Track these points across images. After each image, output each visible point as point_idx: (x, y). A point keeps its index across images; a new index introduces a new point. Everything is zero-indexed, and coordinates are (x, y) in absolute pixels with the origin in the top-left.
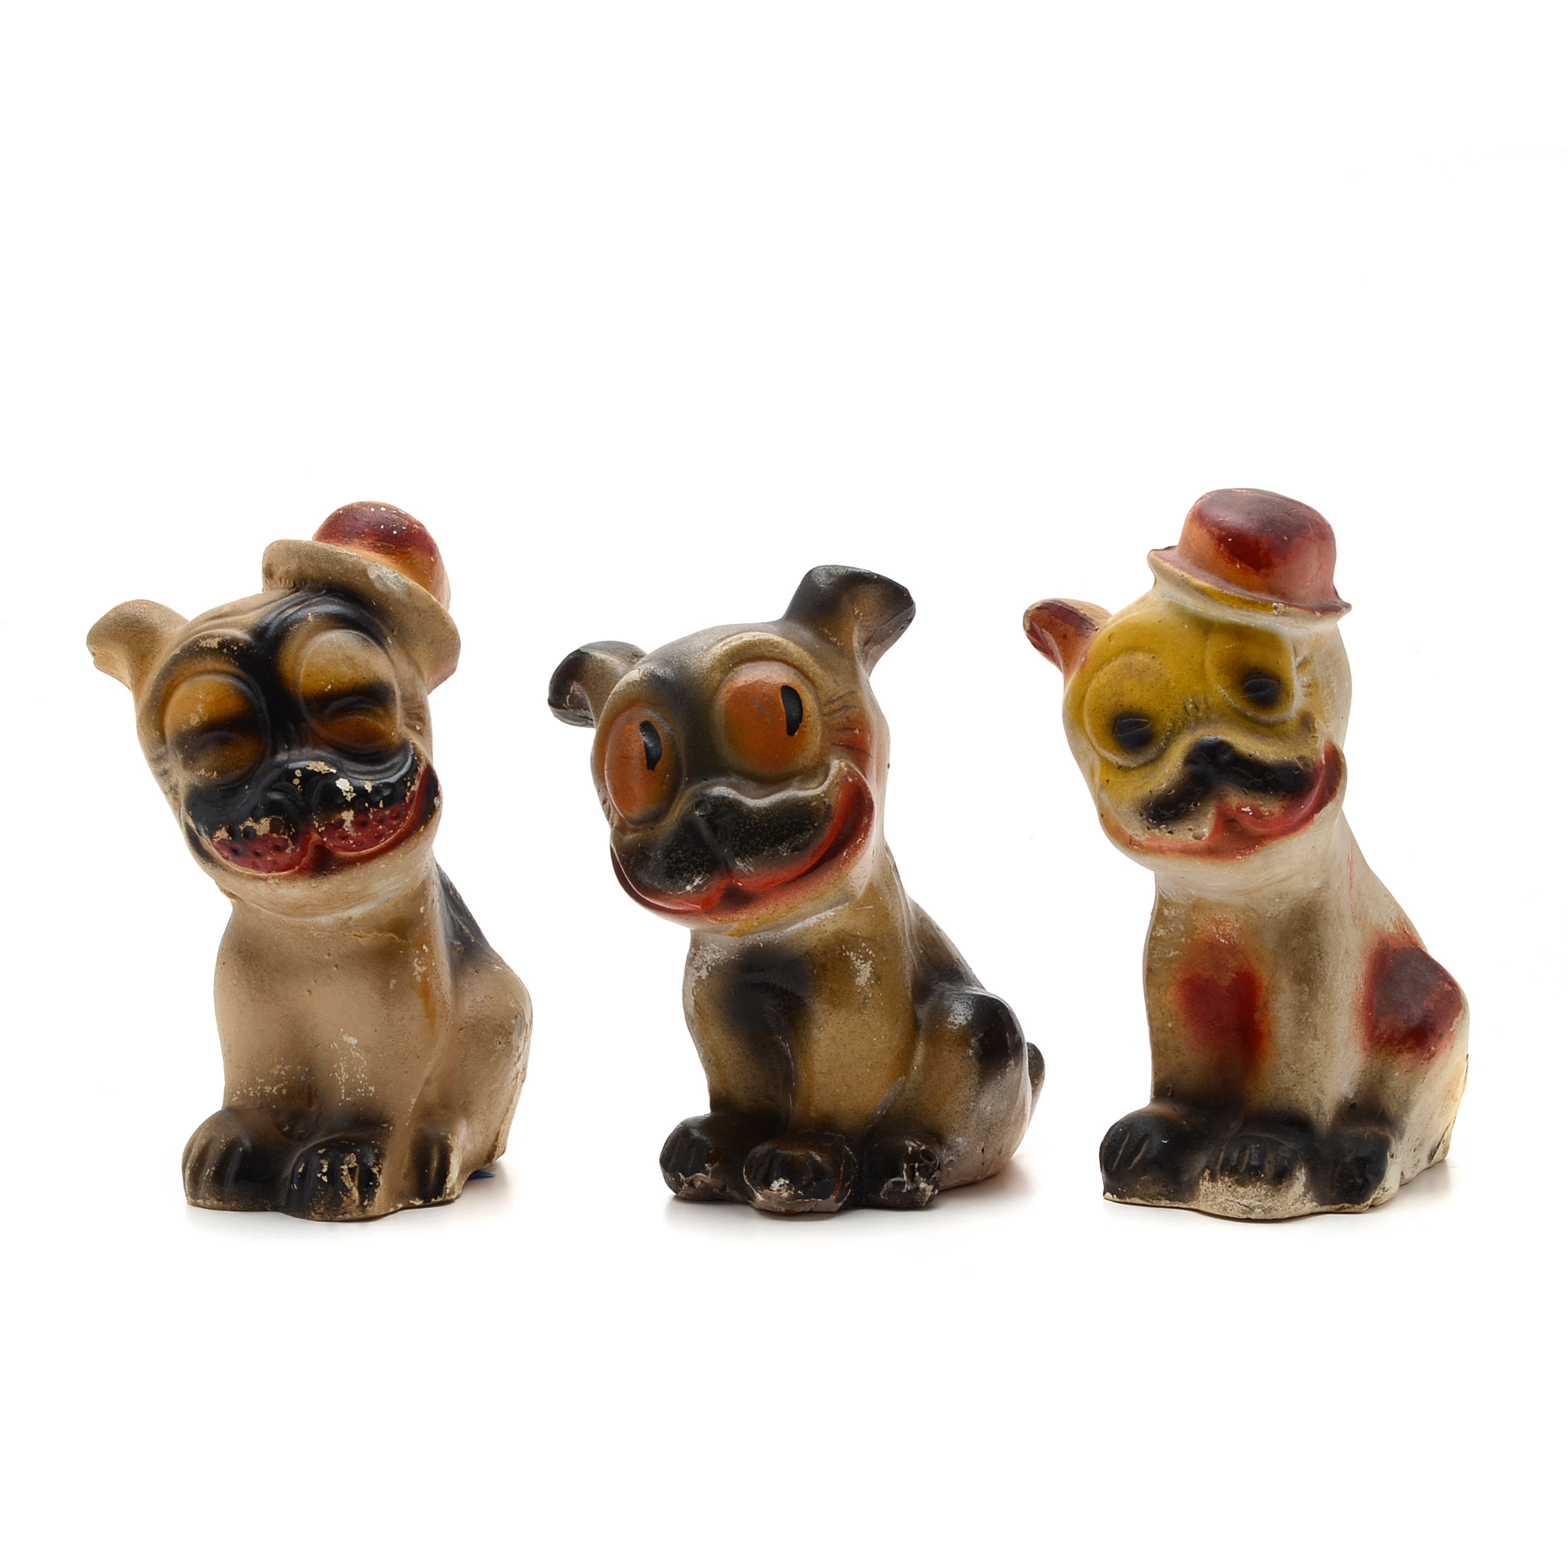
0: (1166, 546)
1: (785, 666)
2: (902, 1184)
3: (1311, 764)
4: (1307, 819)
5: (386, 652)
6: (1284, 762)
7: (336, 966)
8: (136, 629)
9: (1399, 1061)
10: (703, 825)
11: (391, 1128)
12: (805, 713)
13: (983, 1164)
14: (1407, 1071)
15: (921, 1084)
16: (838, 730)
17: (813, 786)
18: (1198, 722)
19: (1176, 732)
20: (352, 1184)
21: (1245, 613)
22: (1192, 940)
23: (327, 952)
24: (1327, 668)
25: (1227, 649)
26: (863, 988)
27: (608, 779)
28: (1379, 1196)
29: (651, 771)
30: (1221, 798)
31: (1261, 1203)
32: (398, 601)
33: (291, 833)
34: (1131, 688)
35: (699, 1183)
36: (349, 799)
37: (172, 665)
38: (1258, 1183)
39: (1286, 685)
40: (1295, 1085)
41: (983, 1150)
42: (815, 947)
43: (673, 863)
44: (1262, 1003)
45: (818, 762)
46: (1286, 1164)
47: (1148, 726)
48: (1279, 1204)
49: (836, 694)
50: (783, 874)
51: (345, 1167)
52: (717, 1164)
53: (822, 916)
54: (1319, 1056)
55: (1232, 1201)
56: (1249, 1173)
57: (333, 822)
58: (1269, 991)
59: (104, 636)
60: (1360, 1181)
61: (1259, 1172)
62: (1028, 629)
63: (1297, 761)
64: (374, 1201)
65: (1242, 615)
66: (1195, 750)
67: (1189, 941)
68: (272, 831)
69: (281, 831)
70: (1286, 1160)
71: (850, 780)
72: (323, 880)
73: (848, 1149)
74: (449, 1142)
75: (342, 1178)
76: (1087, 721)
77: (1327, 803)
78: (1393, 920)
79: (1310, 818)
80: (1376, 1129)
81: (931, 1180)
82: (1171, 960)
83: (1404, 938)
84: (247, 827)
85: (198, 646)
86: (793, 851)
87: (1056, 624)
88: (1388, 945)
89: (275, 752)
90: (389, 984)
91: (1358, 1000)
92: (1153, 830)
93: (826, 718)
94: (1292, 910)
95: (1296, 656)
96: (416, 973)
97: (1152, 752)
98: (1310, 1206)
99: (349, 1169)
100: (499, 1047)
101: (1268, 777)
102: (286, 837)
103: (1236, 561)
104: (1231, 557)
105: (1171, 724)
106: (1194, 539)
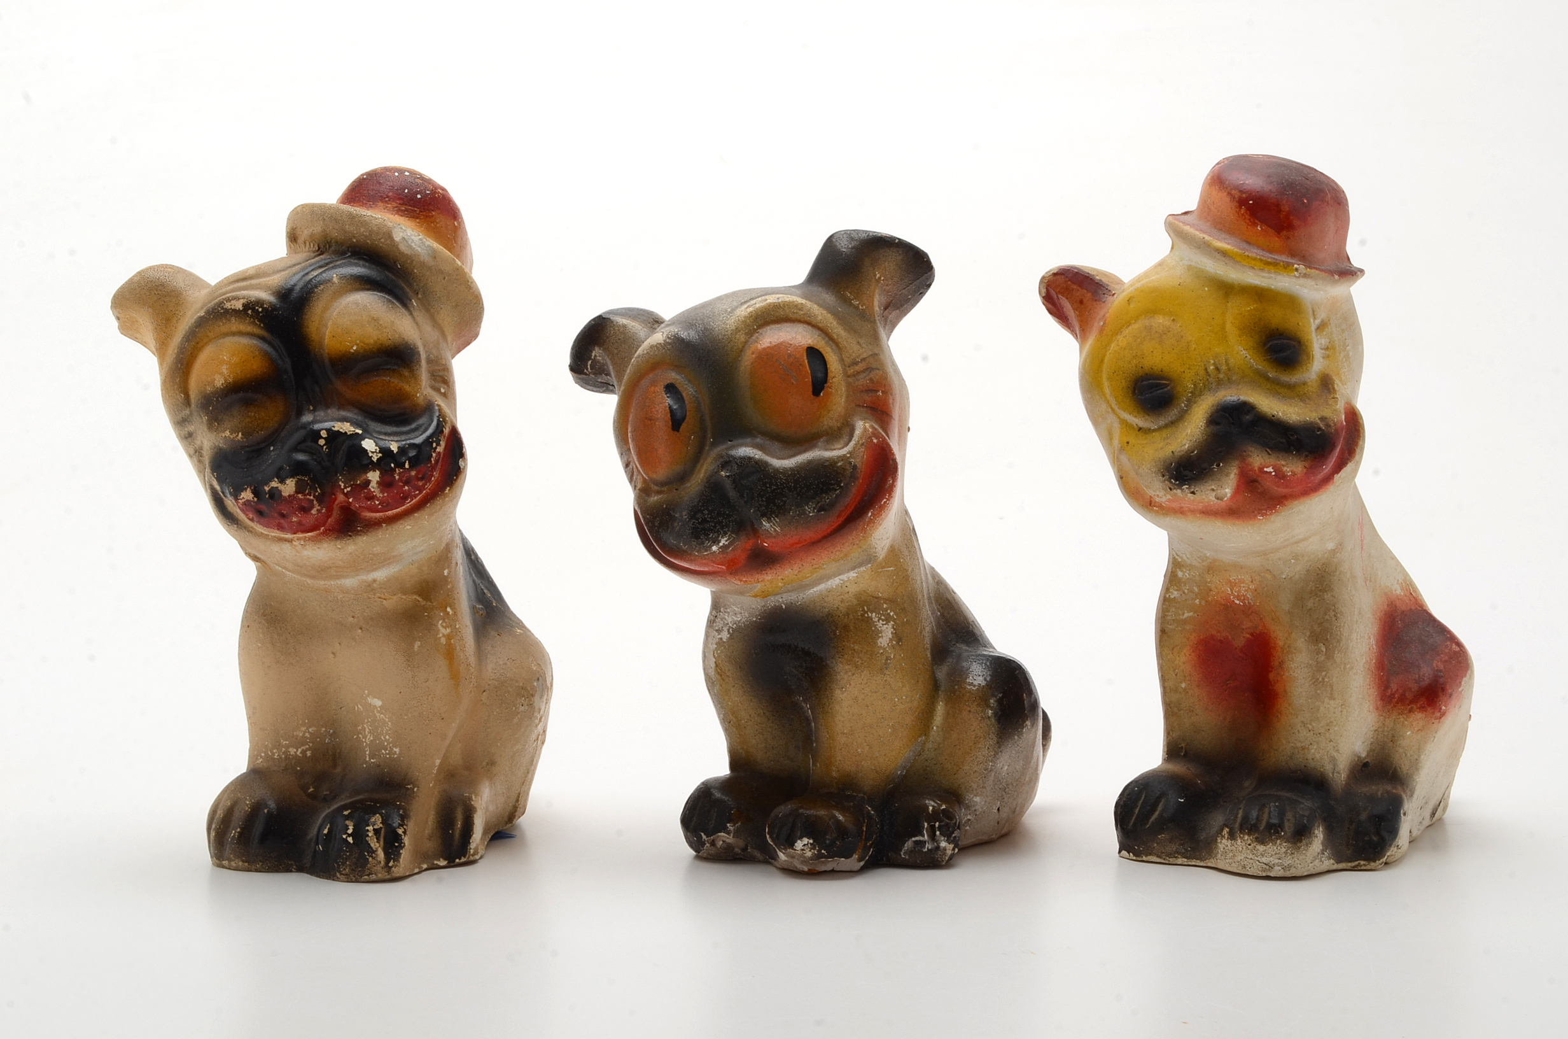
0: (1183, 211)
1: (810, 327)
2: (923, 843)
3: (1332, 425)
4: (1328, 479)
5: (411, 314)
6: (1307, 423)
7: (361, 628)
8: (160, 293)
9: (1411, 719)
10: (728, 485)
11: (415, 789)
12: (830, 375)
13: (998, 823)
14: (1418, 731)
15: (939, 744)
16: (862, 391)
17: (839, 446)
18: (1220, 383)
19: (1197, 393)
20: (377, 845)
21: (1266, 275)
22: (1207, 601)
23: (352, 614)
24: (1343, 331)
25: (1249, 311)
26: (885, 649)
27: (632, 441)
28: (1393, 853)
29: (676, 433)
30: (1243, 459)
31: (1281, 861)
32: (423, 264)
33: (317, 494)
34: (1152, 350)
35: (721, 842)
36: (375, 459)
37: (196, 327)
38: (1278, 841)
39: (1307, 346)
40: (1311, 744)
41: (998, 809)
42: (838, 608)
43: (699, 523)
44: (1277, 664)
45: (843, 424)
46: (1305, 821)
47: (1169, 388)
48: (1299, 862)
49: (859, 355)
50: (809, 534)
51: (370, 828)
52: (739, 824)
53: (844, 577)
54: (1336, 715)
55: (1251, 859)
56: (1269, 832)
57: (358, 482)
58: (1285, 651)
59: (128, 300)
60: (1375, 839)
61: (1280, 830)
62: (1044, 295)
63: (1319, 421)
64: (399, 862)
65: (1263, 277)
66: (1217, 411)
67: (1203, 603)
68: (297, 492)
69: (307, 492)
70: (1306, 818)
71: (875, 441)
72: (348, 542)
73: (869, 808)
74: (472, 803)
75: (367, 839)
76: (1106, 384)
77: (1347, 464)
78: (1400, 582)
79: (1330, 479)
80: (1389, 788)
81: (952, 839)
82: (1185, 622)
83: (1411, 600)
84: (272, 487)
85: (222, 308)
86: (819, 511)
88: (1396, 607)
89: (300, 413)
90: (414, 646)
91: (1371, 660)
92: (1175, 491)
93: (850, 380)
94: (1308, 571)
95: (1315, 319)
96: (441, 635)
97: (1173, 413)
98: (1328, 864)
99: (374, 830)
100: (522, 708)
101: (1291, 437)
102: (312, 497)
103: (1257, 223)
104: (1252, 220)
105: (1192, 386)
106: (1213, 202)
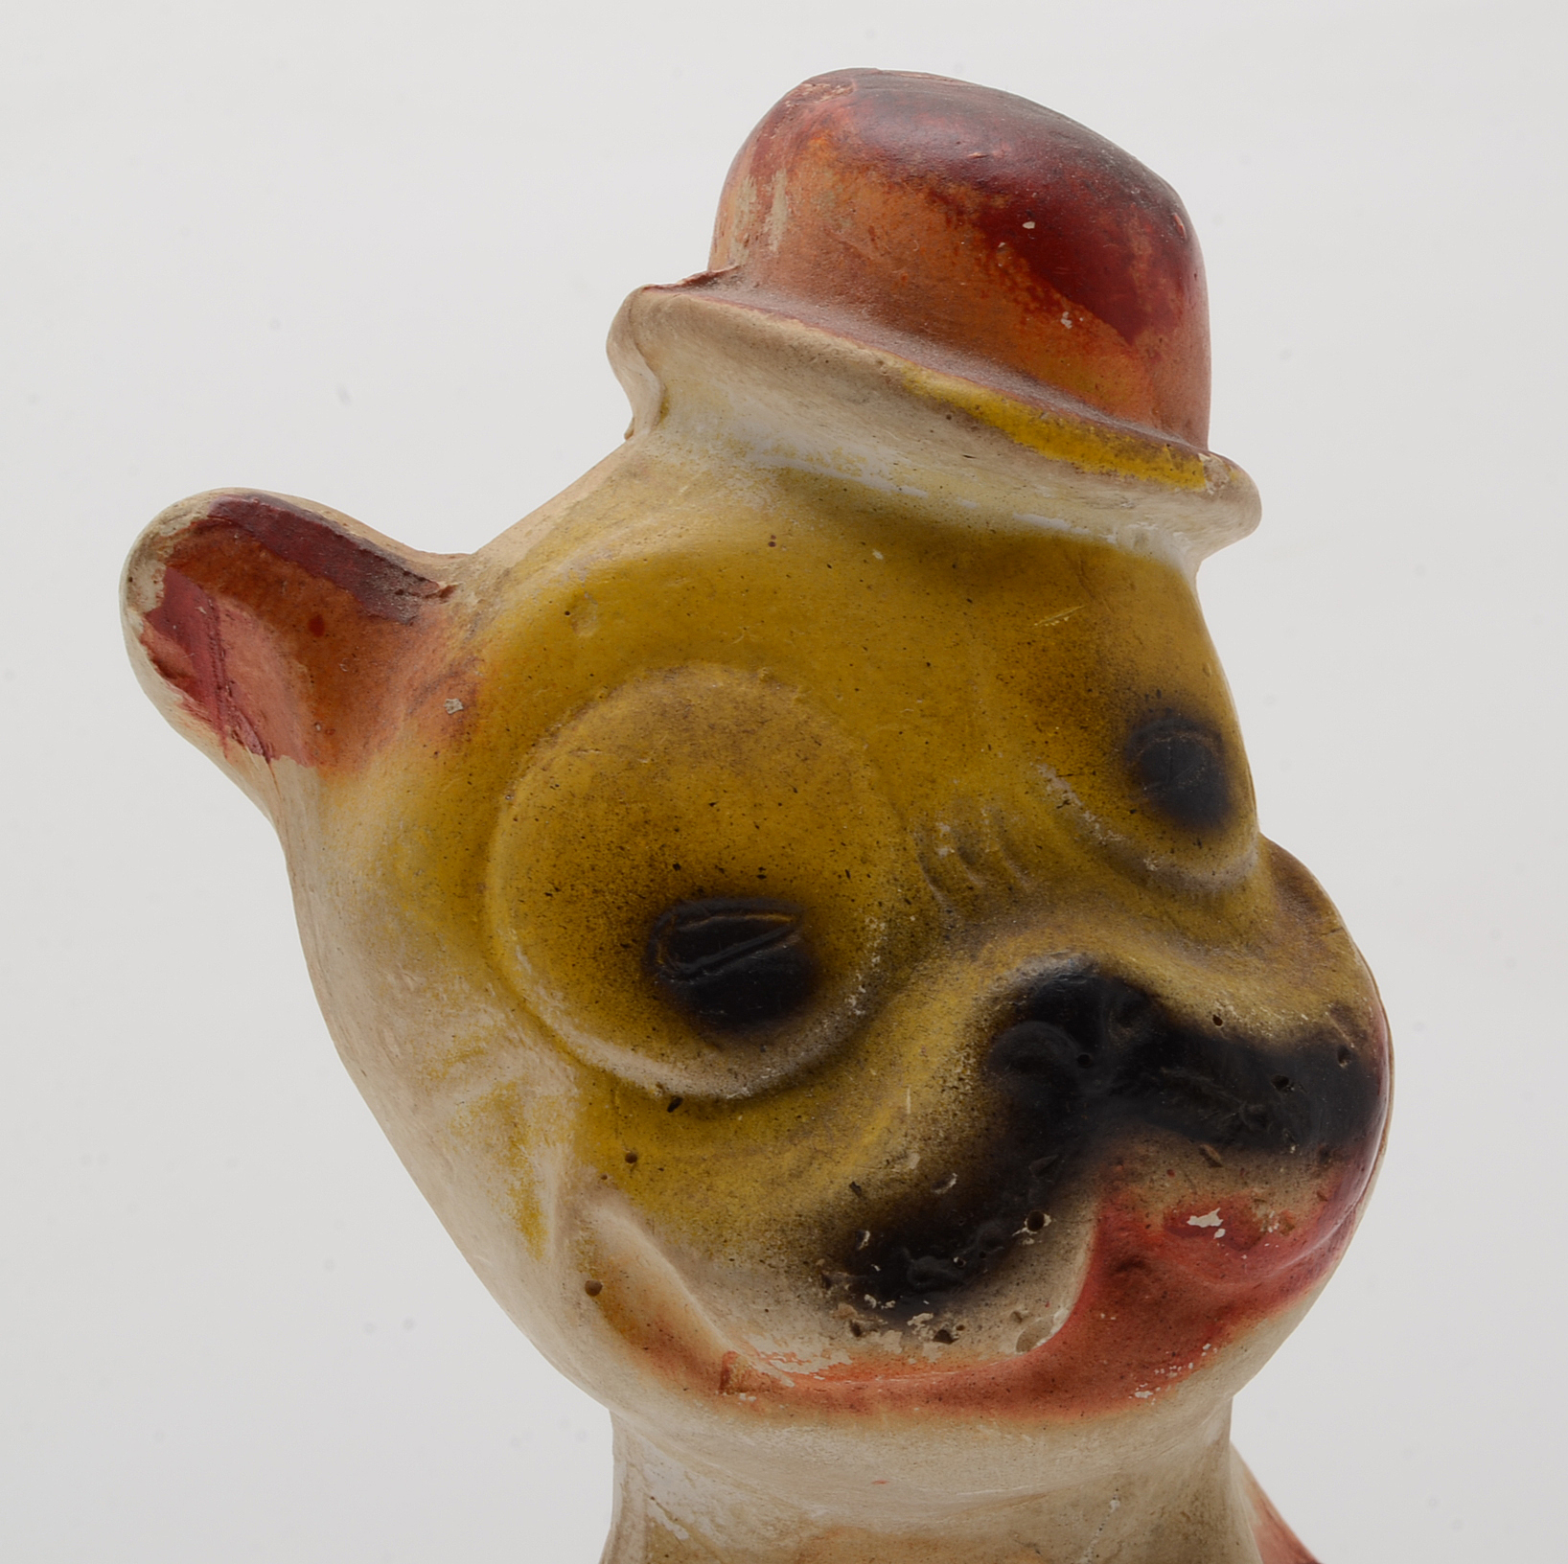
6: (1304, 1032)
30: (1115, 1189)
34: (709, 797)
47: (794, 939)
87: (280, 582)
92: (875, 1337)
97: (814, 1036)
103: (1058, 303)
104: (1040, 292)
105: (883, 925)
106: (871, 231)
